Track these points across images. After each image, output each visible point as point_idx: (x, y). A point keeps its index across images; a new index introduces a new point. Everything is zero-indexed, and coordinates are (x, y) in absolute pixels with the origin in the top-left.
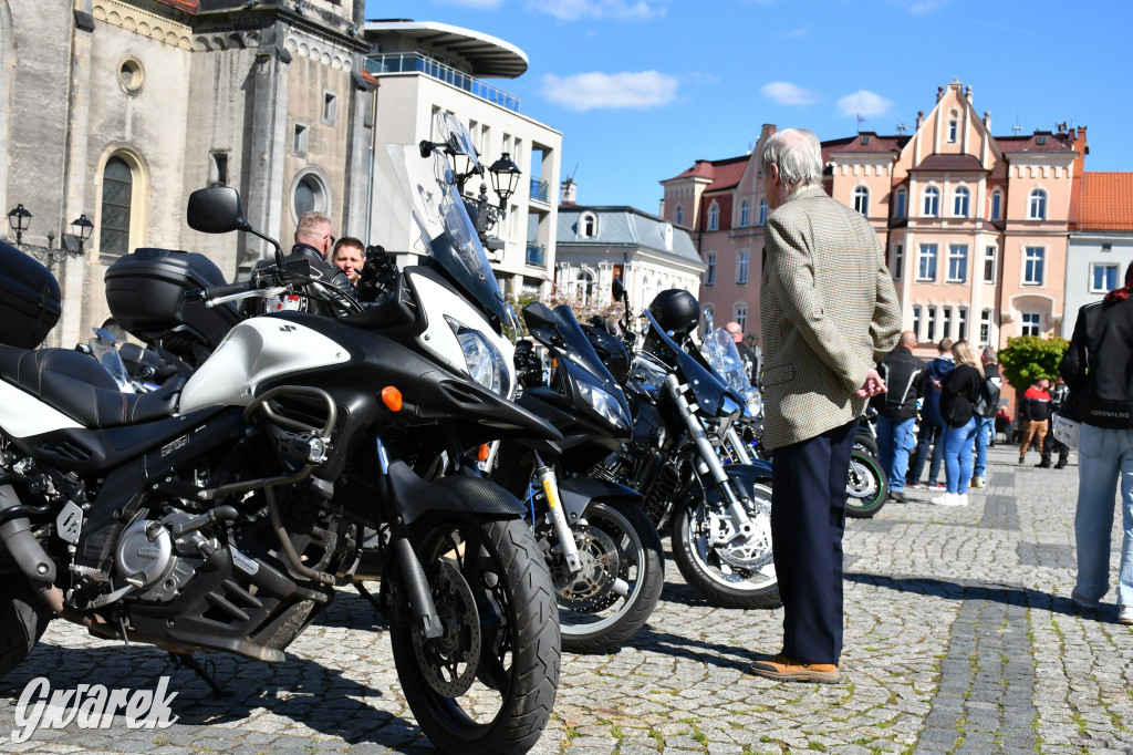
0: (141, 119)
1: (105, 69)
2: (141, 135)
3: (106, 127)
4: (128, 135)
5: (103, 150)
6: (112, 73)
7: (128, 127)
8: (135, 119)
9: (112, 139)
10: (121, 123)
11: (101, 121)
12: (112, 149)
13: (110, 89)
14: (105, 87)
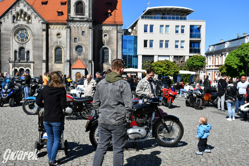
0: (61, 41)
1: (53, 35)
2: (62, 44)
3: (54, 43)
4: (59, 44)
5: (54, 47)
6: (55, 36)
7: (59, 43)
8: (60, 42)
9: (55, 45)
10: (57, 43)
11: (53, 43)
12: (55, 47)
13: (55, 38)
14: (54, 38)
